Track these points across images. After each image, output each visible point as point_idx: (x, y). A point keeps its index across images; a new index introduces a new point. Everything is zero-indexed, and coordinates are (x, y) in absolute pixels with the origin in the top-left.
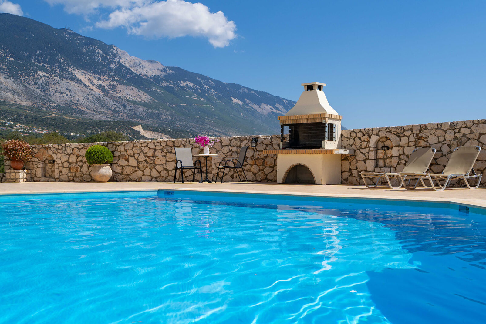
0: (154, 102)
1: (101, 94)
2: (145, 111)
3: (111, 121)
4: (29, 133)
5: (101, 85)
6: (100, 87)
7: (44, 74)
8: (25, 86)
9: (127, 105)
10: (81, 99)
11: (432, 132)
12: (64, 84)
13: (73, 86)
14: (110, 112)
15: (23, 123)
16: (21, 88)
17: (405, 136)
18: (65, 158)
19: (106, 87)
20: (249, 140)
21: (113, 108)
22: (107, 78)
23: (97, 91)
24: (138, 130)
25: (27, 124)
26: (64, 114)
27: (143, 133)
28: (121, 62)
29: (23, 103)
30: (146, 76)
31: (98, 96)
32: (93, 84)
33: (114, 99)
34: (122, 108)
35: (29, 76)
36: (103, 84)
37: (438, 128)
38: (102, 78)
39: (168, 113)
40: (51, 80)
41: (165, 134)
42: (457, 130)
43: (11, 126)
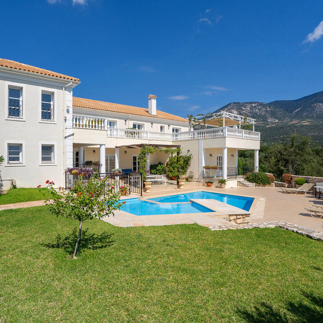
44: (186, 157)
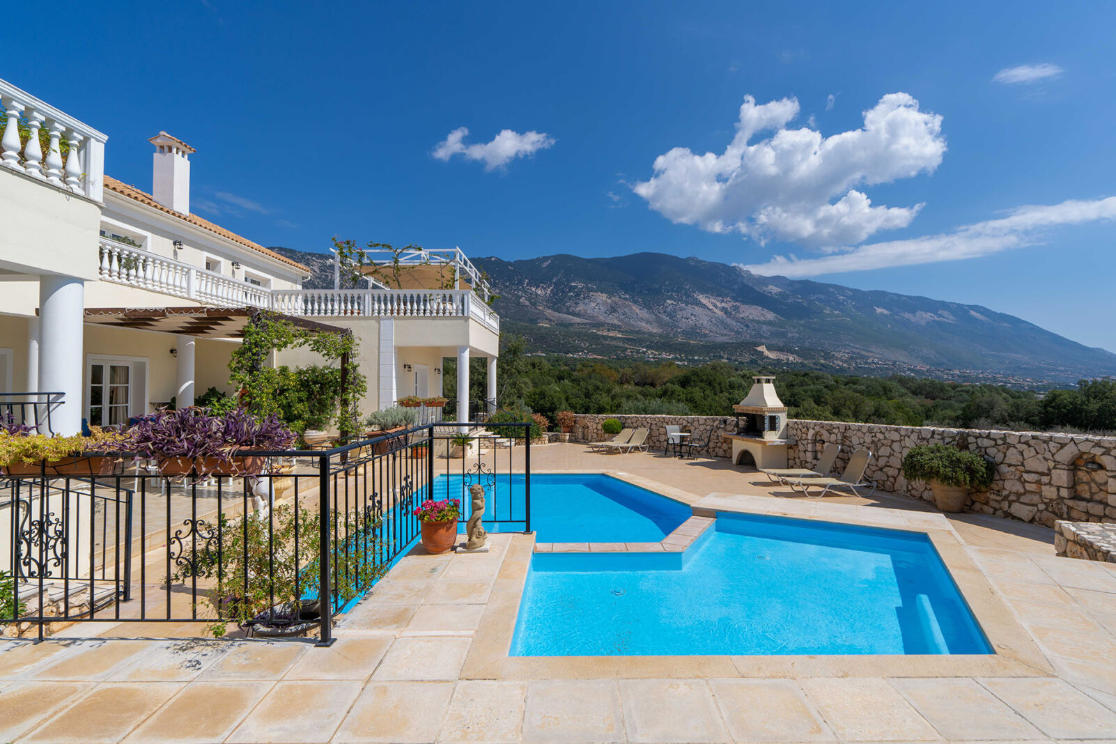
0: (780, 320)
1: (724, 316)
2: (769, 331)
3: (733, 343)
4: (658, 358)
5: (724, 307)
6: (723, 309)
7: (672, 302)
8: (656, 315)
9: (751, 326)
10: (705, 322)
11: (855, 432)
12: (690, 309)
13: (698, 310)
14: (733, 333)
15: (654, 349)
16: (653, 317)
17: (834, 433)
18: (595, 426)
19: (729, 309)
20: (720, 421)
21: (736, 329)
22: (730, 300)
23: (719, 313)
24: (762, 350)
25: (657, 350)
26: (689, 338)
27: (767, 353)
28: (744, 282)
29: (654, 331)
30: (771, 293)
31: (721, 318)
32: (716, 307)
33: (737, 320)
34: (745, 329)
35: (659, 306)
36: (726, 306)
37: (859, 430)
38: (725, 300)
39: (795, 331)
40: (678, 307)
41: (792, 353)
42: (874, 435)
43: (644, 353)
44: (332, 373)
